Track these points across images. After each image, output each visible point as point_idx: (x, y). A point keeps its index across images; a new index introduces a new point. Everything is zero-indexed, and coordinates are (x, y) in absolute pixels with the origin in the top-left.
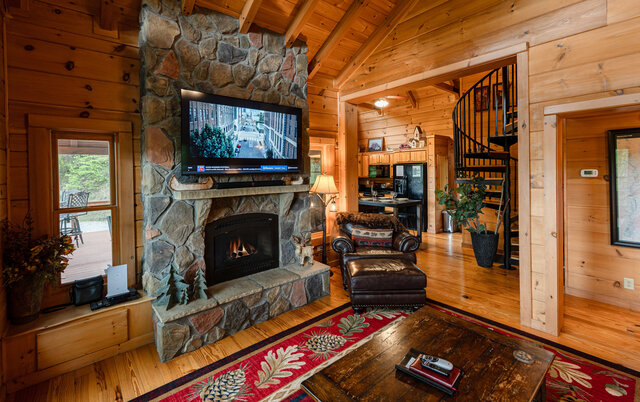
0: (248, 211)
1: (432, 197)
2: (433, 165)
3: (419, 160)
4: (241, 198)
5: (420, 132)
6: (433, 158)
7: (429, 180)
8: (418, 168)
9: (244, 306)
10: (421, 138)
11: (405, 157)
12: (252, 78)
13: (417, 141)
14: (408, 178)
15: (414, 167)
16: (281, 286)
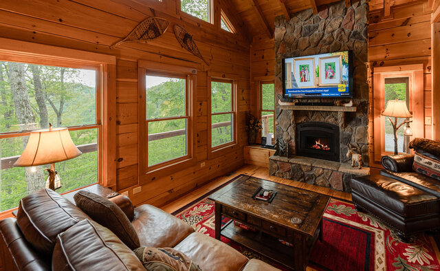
0: (318, 120)
4: (314, 112)
9: (301, 169)
12: (321, 39)
16: (323, 169)
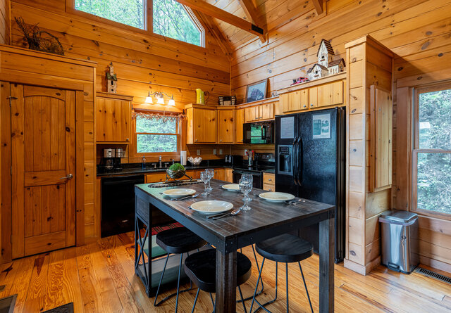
1: (356, 186)
2: (362, 109)
3: (327, 102)
5: (331, 51)
6: (361, 94)
7: (350, 145)
8: (326, 118)
10: (331, 64)
11: (298, 102)
13: (323, 67)
14: (303, 142)
15: (315, 118)
